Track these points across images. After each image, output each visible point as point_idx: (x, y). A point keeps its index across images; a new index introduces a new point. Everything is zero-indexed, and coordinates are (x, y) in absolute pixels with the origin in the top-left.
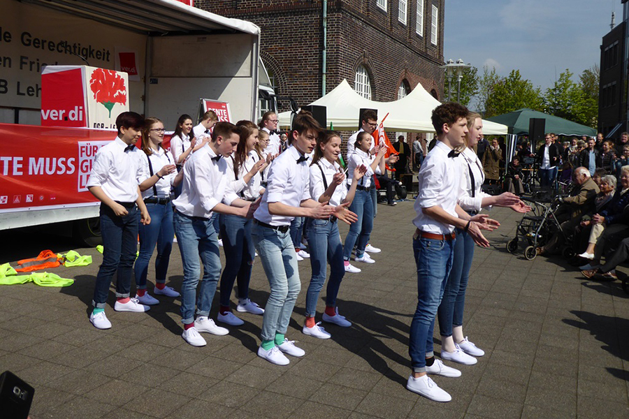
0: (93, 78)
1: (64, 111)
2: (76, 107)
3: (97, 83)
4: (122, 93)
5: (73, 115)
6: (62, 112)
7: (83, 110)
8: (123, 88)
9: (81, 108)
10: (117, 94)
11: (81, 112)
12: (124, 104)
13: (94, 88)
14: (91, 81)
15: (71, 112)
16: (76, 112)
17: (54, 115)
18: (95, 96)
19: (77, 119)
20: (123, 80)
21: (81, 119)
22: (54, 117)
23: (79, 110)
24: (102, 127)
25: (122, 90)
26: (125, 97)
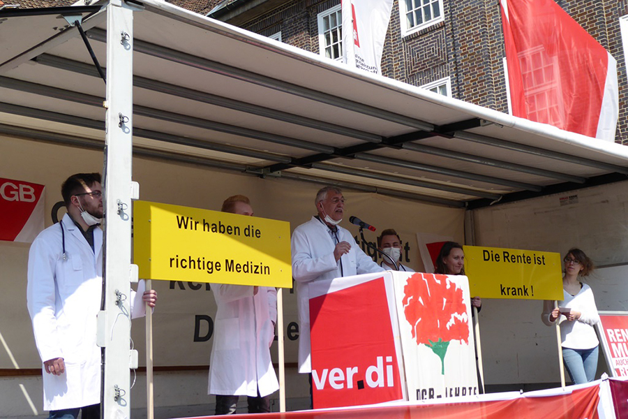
0: (408, 294)
1: (356, 370)
2: (380, 359)
3: (415, 302)
4: (460, 318)
5: (375, 376)
6: (352, 371)
7: (394, 363)
8: (461, 309)
9: (389, 359)
10: (452, 322)
11: (390, 368)
12: (467, 341)
13: (411, 314)
14: (405, 302)
15: (370, 370)
16: (379, 369)
17: (338, 379)
18: (413, 332)
19: (382, 385)
20: (460, 291)
21: (391, 384)
22: (338, 382)
23: (385, 364)
24: (431, 397)
25: (460, 313)
26: (465, 325)
